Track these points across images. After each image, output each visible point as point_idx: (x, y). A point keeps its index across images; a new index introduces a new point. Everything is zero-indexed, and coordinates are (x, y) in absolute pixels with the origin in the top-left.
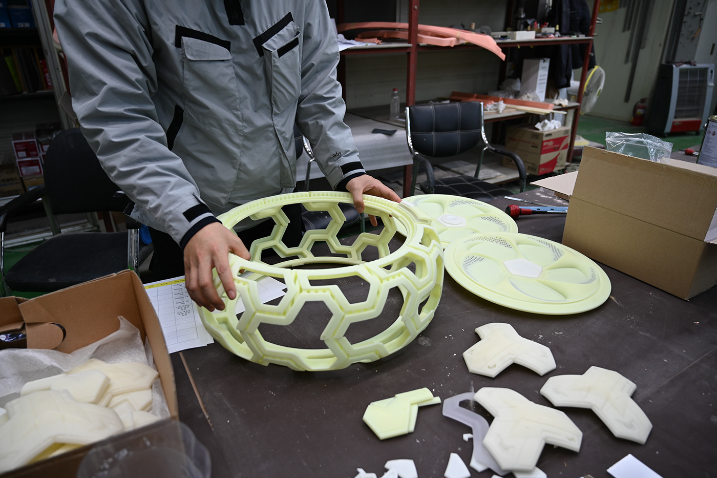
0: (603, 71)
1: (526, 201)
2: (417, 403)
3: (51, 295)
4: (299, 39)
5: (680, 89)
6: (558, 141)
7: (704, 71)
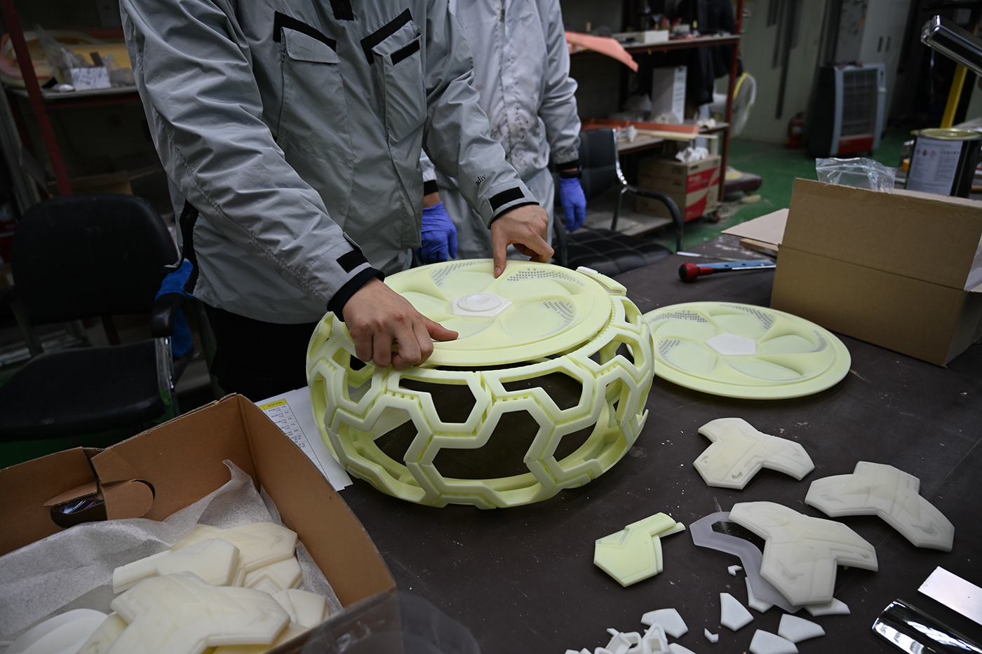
0: (753, 80)
1: (706, 256)
2: (658, 534)
3: (134, 439)
4: (420, 42)
5: (846, 97)
6: (707, 174)
7: (872, 74)
